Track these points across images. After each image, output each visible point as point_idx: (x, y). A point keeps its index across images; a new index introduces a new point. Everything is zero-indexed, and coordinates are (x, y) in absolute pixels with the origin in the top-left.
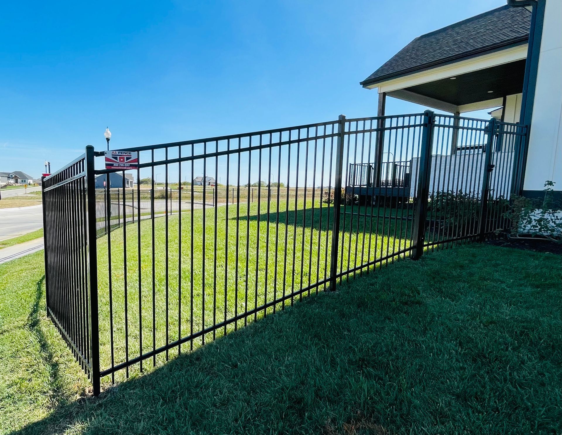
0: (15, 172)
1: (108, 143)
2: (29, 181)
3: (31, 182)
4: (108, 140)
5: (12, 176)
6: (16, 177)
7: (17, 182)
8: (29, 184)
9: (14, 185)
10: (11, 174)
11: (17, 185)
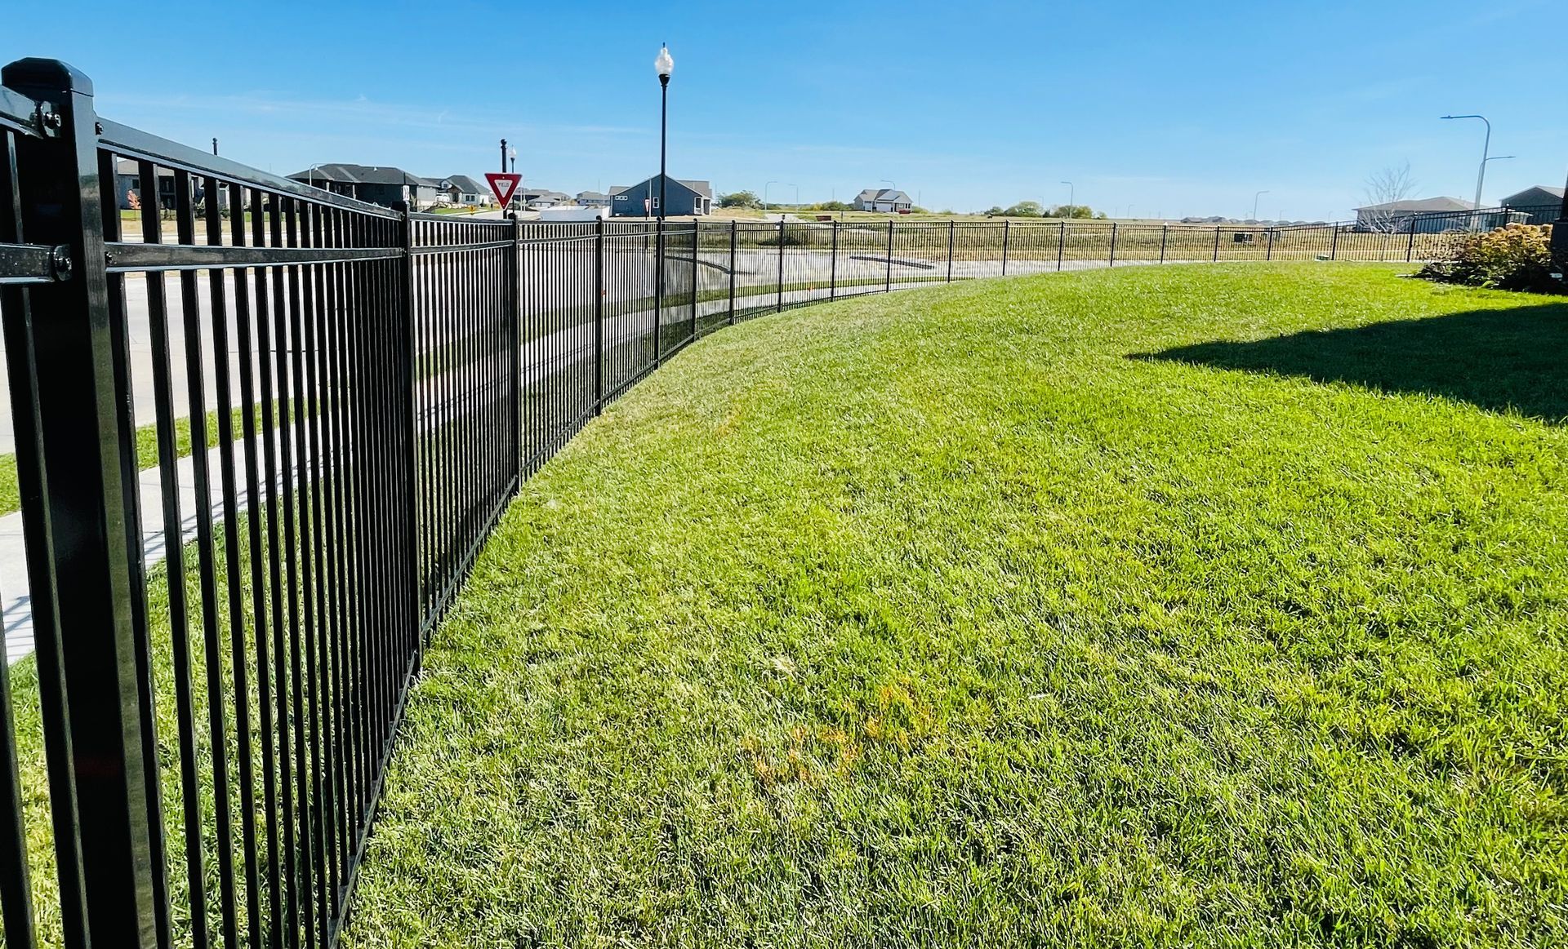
0: (454, 178)
1: (664, 90)
2: (481, 197)
3: (486, 202)
4: (664, 79)
5: (446, 186)
6: (453, 187)
7: (456, 200)
8: (482, 205)
9: (450, 207)
10: (445, 183)
11: (455, 206)
